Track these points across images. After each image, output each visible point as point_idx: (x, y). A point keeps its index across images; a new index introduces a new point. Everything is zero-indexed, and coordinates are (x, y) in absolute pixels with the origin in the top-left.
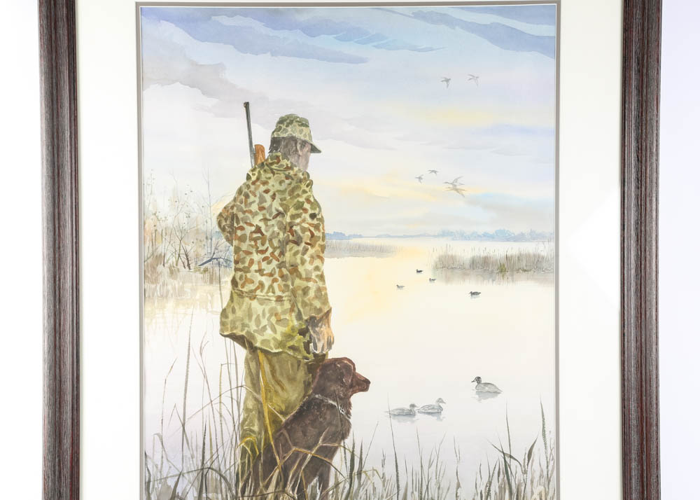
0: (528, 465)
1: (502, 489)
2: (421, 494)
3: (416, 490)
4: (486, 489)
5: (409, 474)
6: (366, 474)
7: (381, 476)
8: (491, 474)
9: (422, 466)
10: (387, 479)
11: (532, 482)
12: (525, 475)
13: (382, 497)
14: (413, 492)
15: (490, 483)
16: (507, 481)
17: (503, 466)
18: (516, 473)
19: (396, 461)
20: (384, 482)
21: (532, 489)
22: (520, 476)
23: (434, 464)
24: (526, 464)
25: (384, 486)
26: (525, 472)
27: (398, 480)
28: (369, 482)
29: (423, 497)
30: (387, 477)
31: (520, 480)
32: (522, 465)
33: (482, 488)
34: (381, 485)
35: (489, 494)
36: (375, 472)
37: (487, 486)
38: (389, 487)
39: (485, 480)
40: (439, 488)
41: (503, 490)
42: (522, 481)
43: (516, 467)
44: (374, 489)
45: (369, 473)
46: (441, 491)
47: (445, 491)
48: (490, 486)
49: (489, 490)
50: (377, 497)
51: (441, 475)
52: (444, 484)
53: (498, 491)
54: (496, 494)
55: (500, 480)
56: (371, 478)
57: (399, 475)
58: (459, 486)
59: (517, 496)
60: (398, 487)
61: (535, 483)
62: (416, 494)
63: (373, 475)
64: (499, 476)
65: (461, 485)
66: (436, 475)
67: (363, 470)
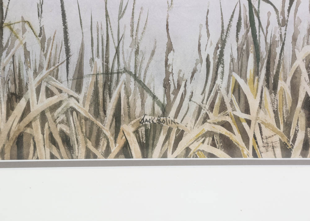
0: (289, 10)
1: (242, 53)
2: (107, 62)
3: (98, 56)
4: (215, 53)
5: (87, 30)
6: (11, 29)
7: (38, 33)
8: (225, 28)
9: (107, 16)
10: (47, 38)
11: (294, 39)
12: (283, 28)
13: (41, 67)
14: (93, 59)
15: (223, 42)
16: (251, 39)
17: (245, 14)
18: (268, 24)
19: (62, 6)
20: (42, 42)
21: (293, 51)
22: (274, 29)
23: (129, 12)
24: (286, 8)
25: (43, 48)
26: (283, 23)
27: (66, 40)
28: (17, 42)
29: (110, 66)
30: (48, 34)
31: (275, 37)
32: (280, 10)
33: (210, 51)
34: (38, 46)
35: (220, 61)
36: (27, 26)
37: (217, 48)
38: (52, 51)
39: (215, 37)
40: (137, 52)
41: (245, 56)
42: (278, 39)
43: (269, 13)
44: (27, 54)
45: (17, 27)
46: (140, 58)
47: (148, 56)
48: (223, 48)
49: (222, 54)
50: (32, 66)
51: (140, 31)
52: (145, 45)
53: (235, 56)
54: (232, 60)
55: (240, 36)
56: (20, 35)
57: (69, 30)
58: (170, 48)
59: (268, 63)
60: (68, 51)
61: (300, 41)
62: (99, 62)
63: (24, 31)
64: (238, 30)
65: (174, 47)
66: (132, 31)
67: (6, 22)
